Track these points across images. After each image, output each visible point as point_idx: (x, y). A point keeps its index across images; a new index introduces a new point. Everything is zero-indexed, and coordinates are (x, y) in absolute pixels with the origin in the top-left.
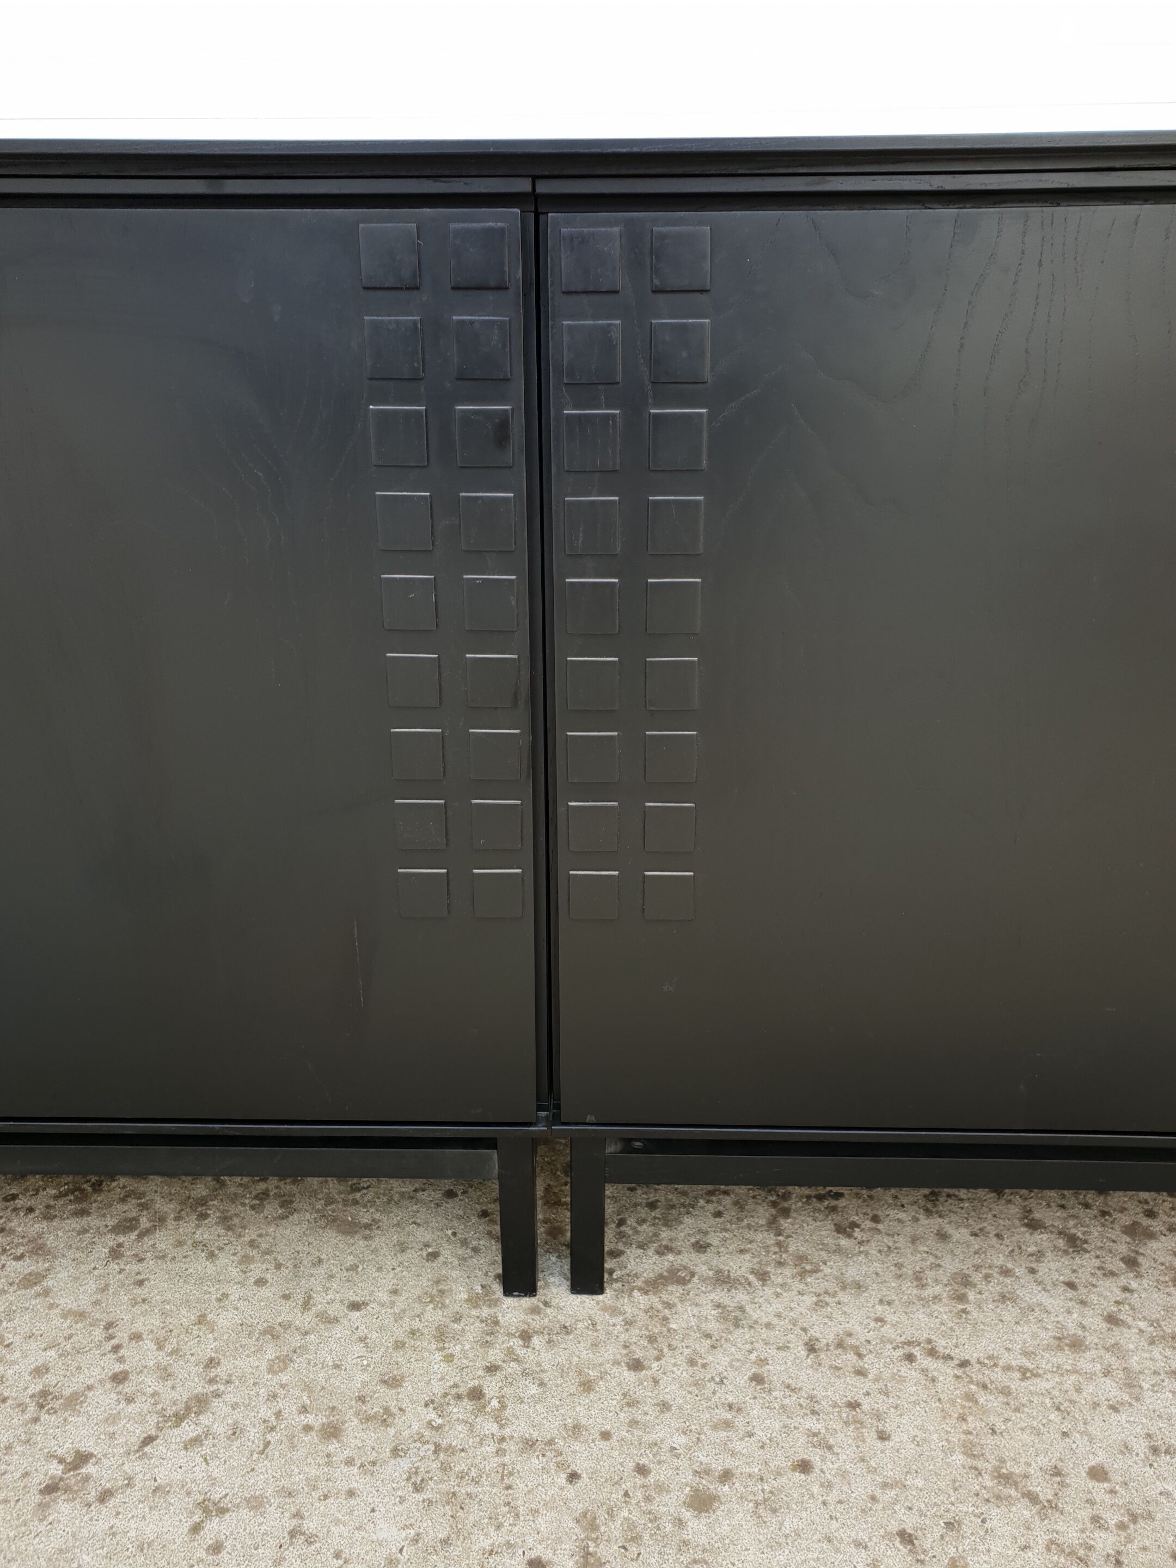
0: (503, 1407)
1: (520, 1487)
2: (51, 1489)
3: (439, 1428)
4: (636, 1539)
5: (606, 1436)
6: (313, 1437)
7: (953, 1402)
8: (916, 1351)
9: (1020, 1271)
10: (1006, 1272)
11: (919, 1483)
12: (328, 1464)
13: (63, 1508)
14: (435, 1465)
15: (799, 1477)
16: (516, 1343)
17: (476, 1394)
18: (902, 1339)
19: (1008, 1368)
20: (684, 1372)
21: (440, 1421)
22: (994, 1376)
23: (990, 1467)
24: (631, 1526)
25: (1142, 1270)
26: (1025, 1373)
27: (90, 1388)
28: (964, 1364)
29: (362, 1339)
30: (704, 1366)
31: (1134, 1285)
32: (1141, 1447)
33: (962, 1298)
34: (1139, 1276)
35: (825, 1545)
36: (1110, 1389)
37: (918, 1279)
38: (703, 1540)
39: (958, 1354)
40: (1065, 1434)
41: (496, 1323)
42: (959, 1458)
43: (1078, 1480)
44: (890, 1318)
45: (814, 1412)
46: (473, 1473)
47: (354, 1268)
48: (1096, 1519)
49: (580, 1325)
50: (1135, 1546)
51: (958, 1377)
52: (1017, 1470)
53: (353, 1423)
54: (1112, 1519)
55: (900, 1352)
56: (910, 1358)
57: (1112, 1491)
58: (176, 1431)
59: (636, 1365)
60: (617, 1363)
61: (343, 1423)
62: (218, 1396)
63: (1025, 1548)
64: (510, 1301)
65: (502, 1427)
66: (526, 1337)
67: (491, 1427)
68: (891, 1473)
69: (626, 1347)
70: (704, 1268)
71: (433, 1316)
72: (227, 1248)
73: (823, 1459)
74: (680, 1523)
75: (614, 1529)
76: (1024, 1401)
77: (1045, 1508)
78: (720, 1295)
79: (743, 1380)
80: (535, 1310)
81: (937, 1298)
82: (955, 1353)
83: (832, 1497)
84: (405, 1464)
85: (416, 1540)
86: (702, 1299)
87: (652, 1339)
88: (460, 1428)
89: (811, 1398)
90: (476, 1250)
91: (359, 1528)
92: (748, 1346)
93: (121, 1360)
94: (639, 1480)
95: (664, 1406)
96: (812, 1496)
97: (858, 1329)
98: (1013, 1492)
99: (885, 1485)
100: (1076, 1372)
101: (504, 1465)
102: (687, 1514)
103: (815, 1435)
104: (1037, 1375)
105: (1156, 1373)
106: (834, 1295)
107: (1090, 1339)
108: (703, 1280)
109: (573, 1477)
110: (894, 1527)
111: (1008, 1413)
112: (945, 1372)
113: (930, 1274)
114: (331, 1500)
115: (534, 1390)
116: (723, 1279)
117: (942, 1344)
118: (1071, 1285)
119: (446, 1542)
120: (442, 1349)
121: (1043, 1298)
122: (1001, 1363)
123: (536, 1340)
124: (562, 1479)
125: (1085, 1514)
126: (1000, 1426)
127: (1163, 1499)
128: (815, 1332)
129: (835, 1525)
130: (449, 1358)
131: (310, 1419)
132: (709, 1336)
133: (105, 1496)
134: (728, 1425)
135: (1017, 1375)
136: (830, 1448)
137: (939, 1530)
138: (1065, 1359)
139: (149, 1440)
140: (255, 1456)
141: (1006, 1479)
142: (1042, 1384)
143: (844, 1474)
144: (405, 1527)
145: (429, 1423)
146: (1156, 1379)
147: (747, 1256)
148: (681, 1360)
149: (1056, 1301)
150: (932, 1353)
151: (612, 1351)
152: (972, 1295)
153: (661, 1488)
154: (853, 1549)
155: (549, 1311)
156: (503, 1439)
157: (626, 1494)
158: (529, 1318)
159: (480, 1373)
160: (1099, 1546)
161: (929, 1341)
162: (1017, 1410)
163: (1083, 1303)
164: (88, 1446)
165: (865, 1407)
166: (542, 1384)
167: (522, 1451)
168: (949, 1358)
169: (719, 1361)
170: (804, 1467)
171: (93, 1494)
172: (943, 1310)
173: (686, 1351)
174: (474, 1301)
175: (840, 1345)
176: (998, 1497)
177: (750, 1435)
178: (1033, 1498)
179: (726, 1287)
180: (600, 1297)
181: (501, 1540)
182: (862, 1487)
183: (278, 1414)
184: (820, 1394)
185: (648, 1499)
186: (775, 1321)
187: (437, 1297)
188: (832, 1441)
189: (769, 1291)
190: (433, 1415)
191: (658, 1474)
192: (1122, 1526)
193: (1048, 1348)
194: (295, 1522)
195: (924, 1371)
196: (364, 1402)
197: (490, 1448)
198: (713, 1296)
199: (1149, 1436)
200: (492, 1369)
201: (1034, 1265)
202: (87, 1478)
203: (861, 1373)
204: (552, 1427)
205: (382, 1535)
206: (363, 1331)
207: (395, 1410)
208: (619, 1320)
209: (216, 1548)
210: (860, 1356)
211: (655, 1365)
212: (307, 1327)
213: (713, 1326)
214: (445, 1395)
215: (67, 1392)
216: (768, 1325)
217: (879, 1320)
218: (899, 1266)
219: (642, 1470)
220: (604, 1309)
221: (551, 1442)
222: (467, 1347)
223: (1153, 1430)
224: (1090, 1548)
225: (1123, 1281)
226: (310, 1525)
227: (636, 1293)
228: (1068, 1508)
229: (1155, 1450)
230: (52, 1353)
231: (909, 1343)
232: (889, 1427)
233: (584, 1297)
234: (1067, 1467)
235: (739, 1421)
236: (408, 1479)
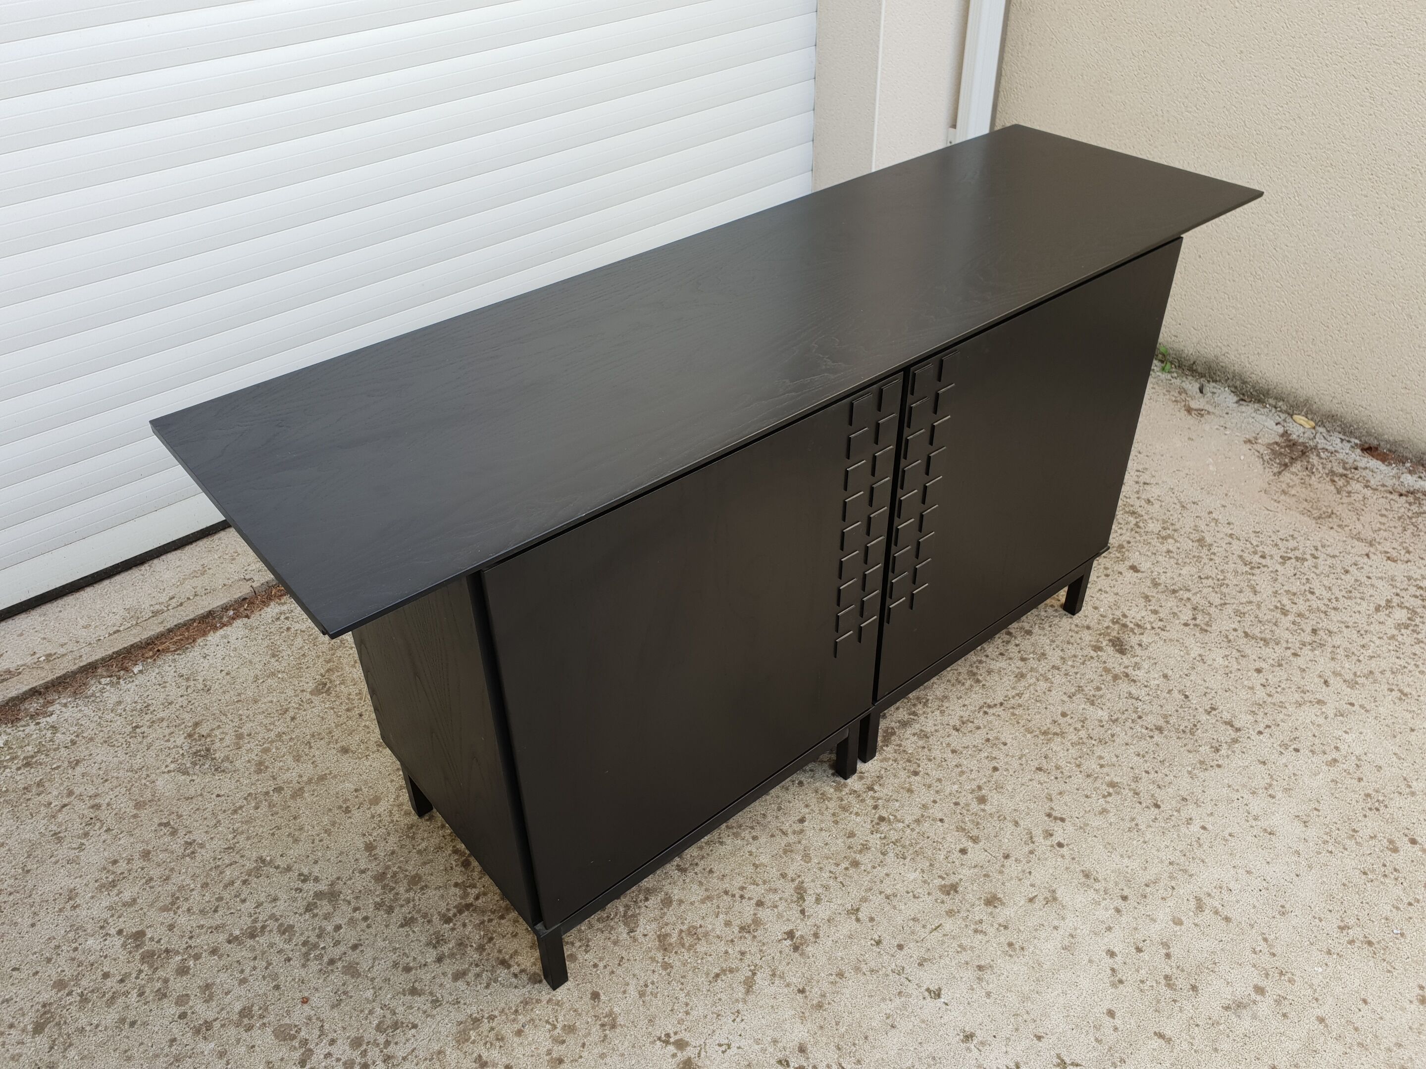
0: (895, 816)
1: (931, 835)
2: (796, 948)
3: (885, 837)
4: (978, 823)
5: (935, 802)
6: (852, 871)
7: (1010, 719)
8: (985, 709)
9: (984, 659)
10: (981, 662)
11: (1027, 751)
12: (868, 873)
13: (810, 950)
14: (900, 848)
15: (997, 773)
16: (871, 793)
17: (882, 819)
18: (977, 708)
19: (1013, 697)
20: (931, 765)
21: (883, 835)
22: (1012, 702)
23: (1038, 732)
24: (973, 821)
25: (1014, 634)
26: (1020, 695)
27: (755, 914)
28: (1001, 704)
29: (821, 830)
30: (934, 758)
31: (1017, 642)
32: (1065, 698)
33: (978, 681)
34: (1016, 638)
35: (1023, 787)
36: (1043, 685)
37: (960, 682)
38: (994, 810)
39: (997, 701)
40: (1046, 708)
41: (855, 791)
42: (1029, 736)
43: (1061, 720)
44: (966, 703)
45: (980, 750)
46: (914, 841)
47: (779, 809)
48: (1075, 729)
49: (882, 772)
50: (1090, 730)
51: (1004, 710)
52: (1045, 728)
53: (858, 857)
54: (1079, 726)
55: (981, 713)
56: (986, 713)
57: (1072, 718)
58: (807, 903)
59: (916, 773)
60: (909, 777)
61: (855, 858)
62: (803, 882)
63: (1068, 750)
64: (849, 781)
65: (903, 822)
66: (871, 788)
67: (901, 825)
68: (1018, 753)
69: (905, 769)
70: (893, 723)
71: (832, 805)
72: (721, 835)
73: (998, 763)
74: (984, 810)
75: (969, 826)
76: (1027, 705)
77: (1062, 734)
78: (909, 731)
79: (950, 755)
80: (861, 778)
81: (972, 686)
82: (995, 702)
83: (1011, 773)
84: (891, 855)
85: (923, 871)
86: (906, 736)
87: (909, 761)
88: (892, 832)
89: (974, 746)
90: (811, 770)
91: (903, 881)
92: (939, 743)
93: (750, 899)
94: (960, 807)
95: (939, 780)
96: (1006, 776)
97: (962, 713)
98: (1050, 736)
99: (1020, 758)
100: (1030, 685)
101: (919, 833)
102: (982, 806)
103: (988, 757)
104: (1022, 694)
105: (1049, 671)
106: (943, 706)
107: (1024, 671)
108: (898, 728)
109: (941, 820)
110: (1034, 769)
111: (1027, 712)
112: (998, 710)
113: (960, 678)
114: (884, 881)
115: (897, 804)
116: (904, 724)
117: (989, 701)
118: (1002, 654)
119: (931, 865)
120: (851, 813)
121: (999, 665)
122: (1010, 696)
123: (876, 788)
124: (939, 824)
125: (1072, 729)
126: (1029, 718)
127: (1084, 711)
128: (952, 723)
129: (1020, 779)
130: (857, 814)
131: (843, 866)
132: (924, 747)
133: (816, 935)
134: (963, 773)
135: (1017, 698)
136: (995, 758)
137: (1044, 761)
138: (1023, 683)
139: (803, 912)
140: (844, 889)
141: (1045, 733)
142: (1026, 696)
143: (1007, 763)
144: (915, 871)
145: (880, 838)
146: (1051, 672)
147: (901, 709)
148: (926, 761)
149: (1002, 663)
150: (989, 707)
151: (903, 774)
152: (980, 678)
153: (968, 805)
154: (1031, 783)
155: (866, 775)
156: (908, 826)
157: (961, 814)
158: (863, 781)
159: (874, 811)
160: (1083, 736)
161: (985, 703)
162: (1028, 710)
163: (1010, 659)
164: (787, 928)
165: (991, 738)
166: (897, 801)
167: (919, 825)
168: (995, 705)
169: (936, 753)
170: (995, 769)
171: (812, 939)
172: (977, 688)
173: (924, 757)
174: (838, 789)
175: (963, 723)
176: (1048, 740)
177: (972, 770)
178: (1055, 734)
179: (908, 725)
180: (875, 758)
181: (945, 853)
182: (1015, 764)
183: (830, 872)
184: (975, 743)
185: (968, 810)
186: (937, 728)
187: (823, 797)
188: (994, 756)
189: (922, 718)
190: (879, 835)
191: (962, 801)
192: (1083, 726)
193: (1016, 682)
194: (883, 895)
195: (994, 714)
196: (852, 848)
197: (908, 831)
198: (908, 732)
199: (1065, 693)
200: (876, 807)
201: (985, 654)
202: (802, 937)
203: (978, 728)
204: (918, 812)
205: (912, 878)
206: (817, 827)
207: (865, 843)
208: (891, 762)
209: (872, 919)
210: (972, 722)
211: (920, 769)
212: (796, 840)
213: (921, 743)
214: (873, 826)
215: (750, 922)
216: (936, 731)
217: (964, 706)
218: (949, 681)
219: (956, 804)
220: (882, 761)
221: (923, 816)
222: (858, 806)
223: (1064, 691)
224: (1082, 738)
225: (1013, 642)
226: (889, 892)
227: (885, 748)
228: (1067, 731)
229: (1070, 697)
230: (721, 916)
231: (981, 708)
232: (1003, 740)
233: (870, 762)
234: (1055, 718)
235: (964, 768)
236: (898, 858)
